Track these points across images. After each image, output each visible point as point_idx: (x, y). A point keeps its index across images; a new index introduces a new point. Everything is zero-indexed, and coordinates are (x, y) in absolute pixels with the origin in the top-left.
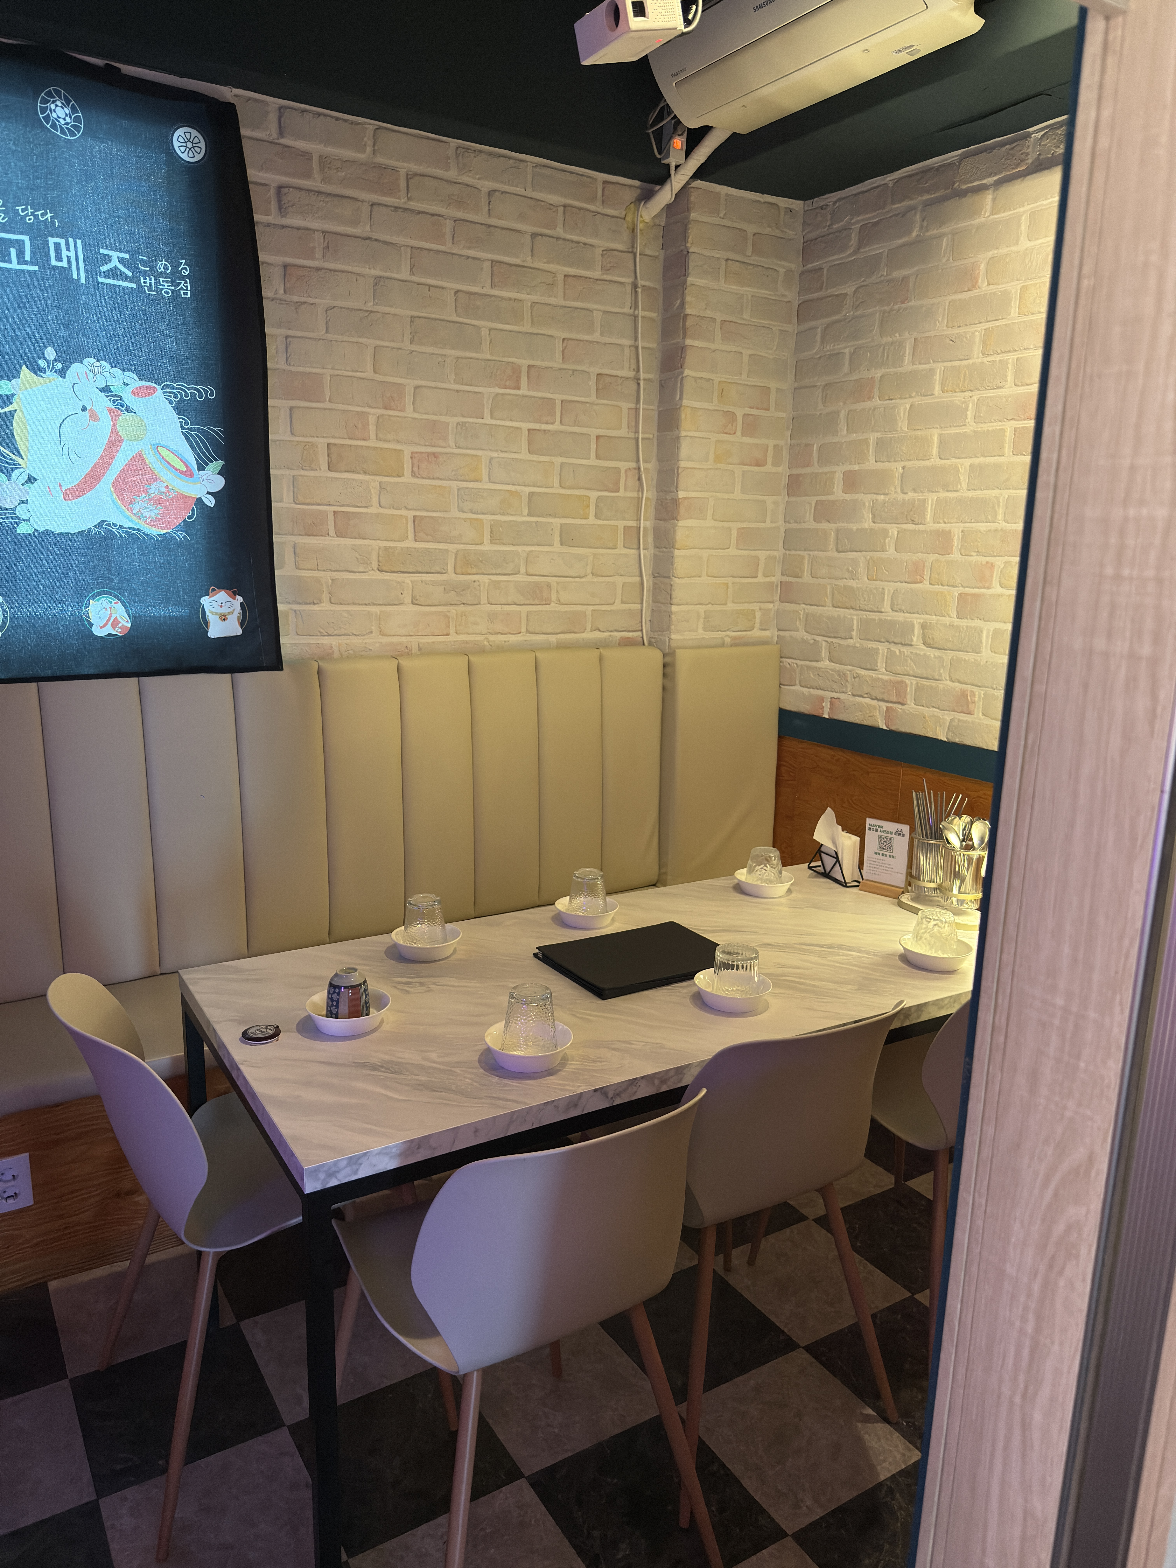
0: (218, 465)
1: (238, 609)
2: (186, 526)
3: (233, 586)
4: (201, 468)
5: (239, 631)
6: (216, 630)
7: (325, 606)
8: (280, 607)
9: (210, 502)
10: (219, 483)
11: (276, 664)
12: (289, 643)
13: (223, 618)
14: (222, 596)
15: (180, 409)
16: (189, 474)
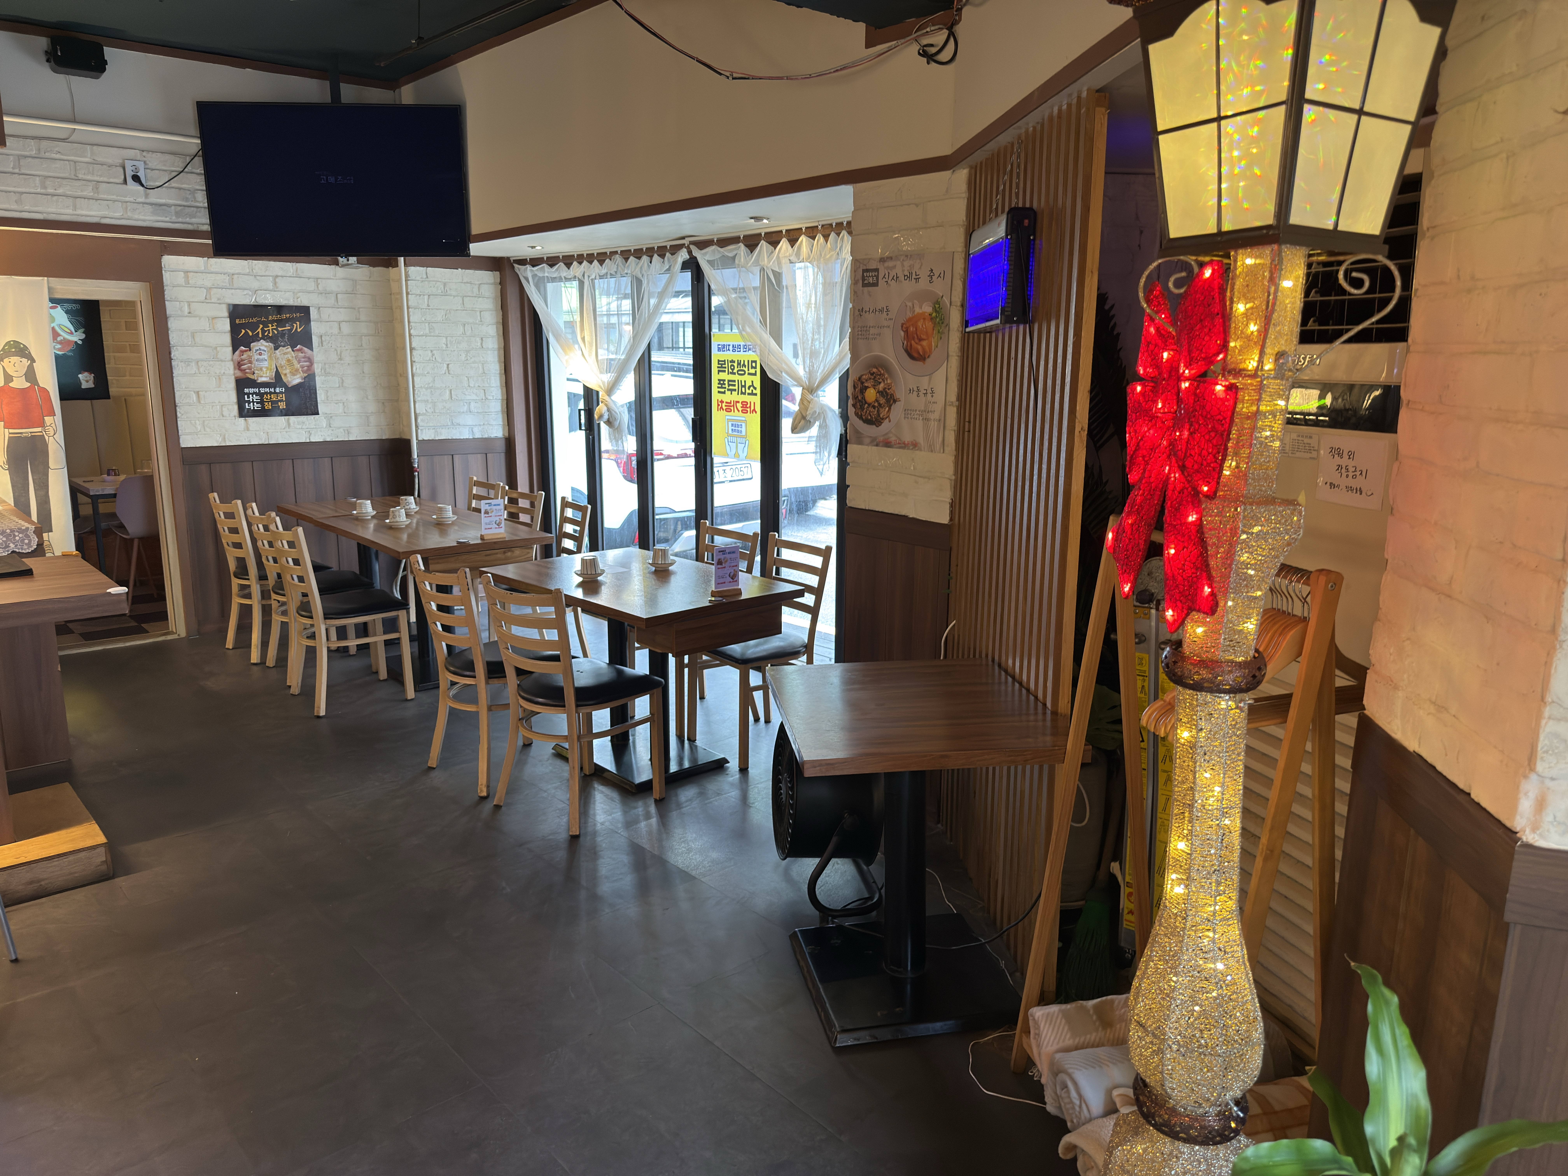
0: (83, 330)
1: (92, 378)
2: (71, 351)
3: (90, 371)
4: (76, 331)
5: (93, 386)
6: (84, 385)
7: (128, 378)
8: (109, 378)
9: (80, 342)
10: (83, 336)
11: (109, 398)
12: (113, 390)
13: (87, 381)
14: (86, 374)
15: (67, 312)
16: (71, 333)
